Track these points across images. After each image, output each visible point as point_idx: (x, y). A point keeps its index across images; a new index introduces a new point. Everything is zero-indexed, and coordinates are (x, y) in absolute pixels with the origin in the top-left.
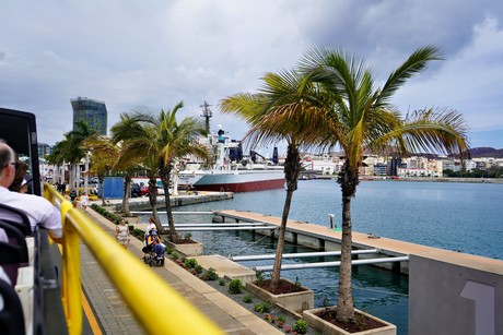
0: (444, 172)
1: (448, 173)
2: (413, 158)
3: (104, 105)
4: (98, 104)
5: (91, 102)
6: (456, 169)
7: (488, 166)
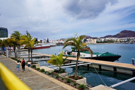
0: (96, 42)
1: (97, 42)
2: (89, 39)
3: (7, 29)
4: (5, 29)
5: (3, 28)
6: (99, 41)
7: (107, 40)
